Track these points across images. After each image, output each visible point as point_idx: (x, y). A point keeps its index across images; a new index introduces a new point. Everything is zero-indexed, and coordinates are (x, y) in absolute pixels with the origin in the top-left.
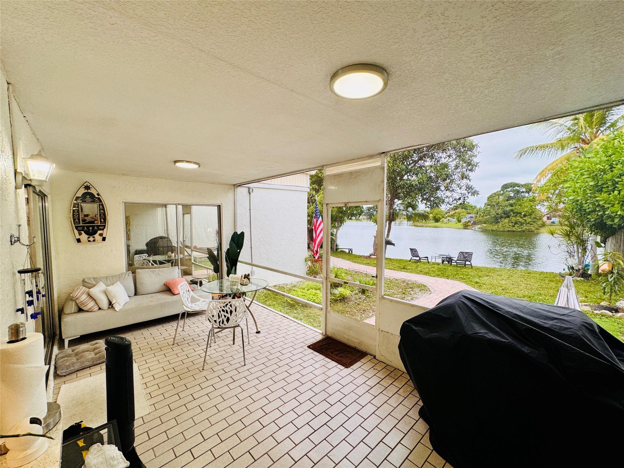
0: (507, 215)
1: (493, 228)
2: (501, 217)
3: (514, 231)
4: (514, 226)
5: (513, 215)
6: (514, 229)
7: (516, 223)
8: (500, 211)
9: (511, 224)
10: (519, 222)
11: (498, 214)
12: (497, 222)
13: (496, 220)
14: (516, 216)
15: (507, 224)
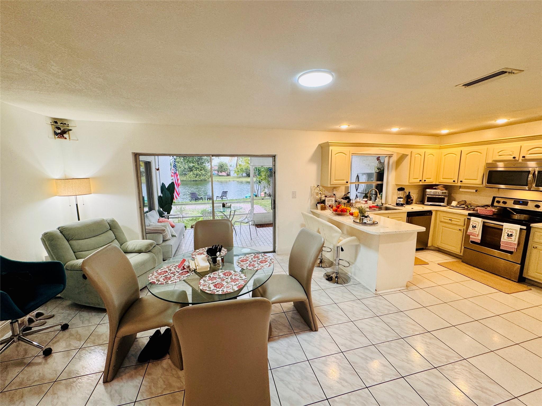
0: (191, 169)
1: (184, 179)
2: (188, 171)
3: (196, 181)
4: (196, 177)
5: (194, 169)
6: (196, 179)
7: (197, 175)
8: (186, 167)
9: (194, 176)
14: (196, 170)
15: (192, 176)
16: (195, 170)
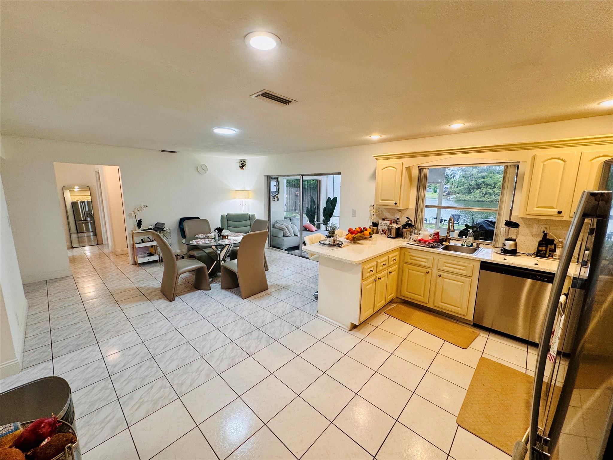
0: (479, 186)
1: (466, 198)
2: (474, 188)
3: (483, 201)
4: (484, 197)
5: (484, 186)
6: (484, 199)
7: (486, 194)
8: (473, 183)
9: (481, 195)
10: (489, 193)
11: (471, 185)
12: (470, 193)
13: (469, 191)
14: (487, 187)
15: (478, 195)
16: (484, 188)
